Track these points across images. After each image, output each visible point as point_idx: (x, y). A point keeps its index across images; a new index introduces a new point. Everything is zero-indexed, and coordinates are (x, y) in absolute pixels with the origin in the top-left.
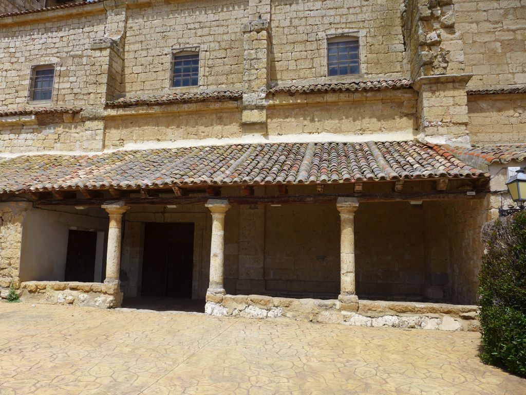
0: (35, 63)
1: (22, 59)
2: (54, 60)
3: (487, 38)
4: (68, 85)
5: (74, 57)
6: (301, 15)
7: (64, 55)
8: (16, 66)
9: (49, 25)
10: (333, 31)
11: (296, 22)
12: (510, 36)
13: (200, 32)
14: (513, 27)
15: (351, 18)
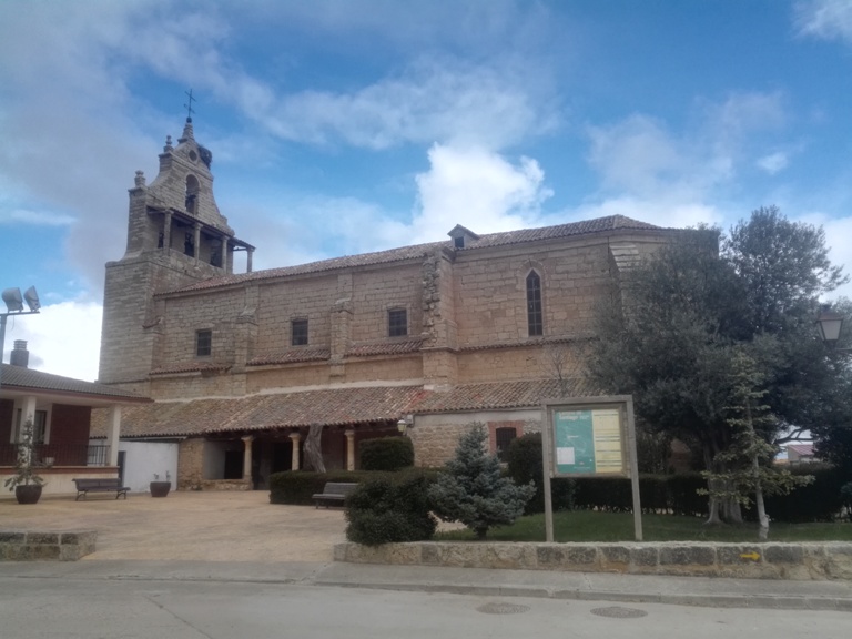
0: (198, 328)
1: (188, 325)
2: (211, 325)
3: (483, 308)
4: (221, 345)
5: (224, 323)
6: (372, 292)
7: (218, 321)
8: (184, 330)
9: (205, 298)
10: (391, 305)
11: (369, 298)
12: (495, 307)
13: (308, 305)
14: (499, 300)
15: (403, 295)
